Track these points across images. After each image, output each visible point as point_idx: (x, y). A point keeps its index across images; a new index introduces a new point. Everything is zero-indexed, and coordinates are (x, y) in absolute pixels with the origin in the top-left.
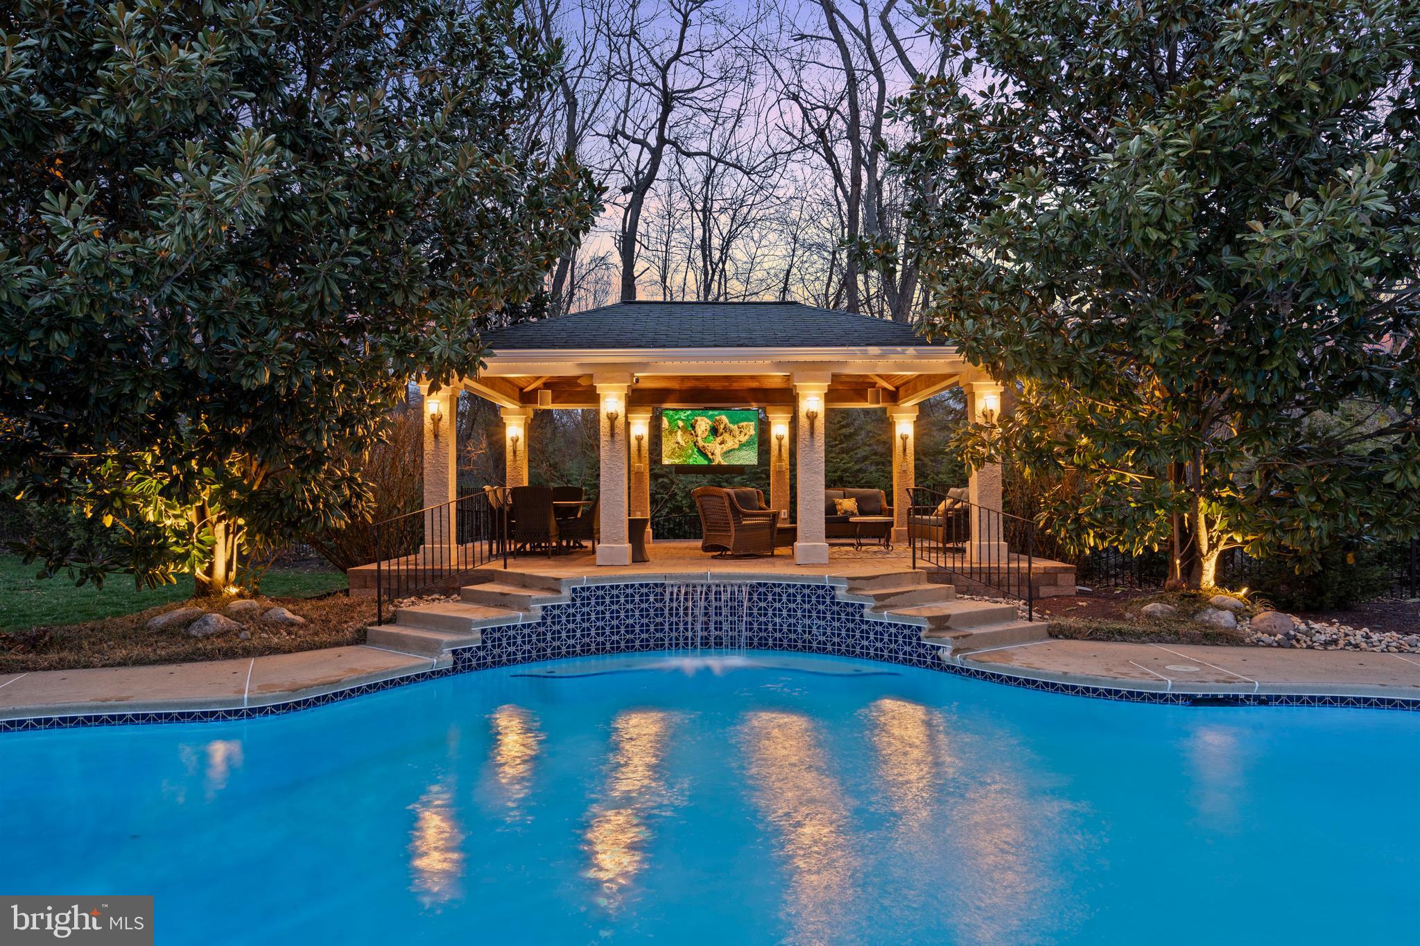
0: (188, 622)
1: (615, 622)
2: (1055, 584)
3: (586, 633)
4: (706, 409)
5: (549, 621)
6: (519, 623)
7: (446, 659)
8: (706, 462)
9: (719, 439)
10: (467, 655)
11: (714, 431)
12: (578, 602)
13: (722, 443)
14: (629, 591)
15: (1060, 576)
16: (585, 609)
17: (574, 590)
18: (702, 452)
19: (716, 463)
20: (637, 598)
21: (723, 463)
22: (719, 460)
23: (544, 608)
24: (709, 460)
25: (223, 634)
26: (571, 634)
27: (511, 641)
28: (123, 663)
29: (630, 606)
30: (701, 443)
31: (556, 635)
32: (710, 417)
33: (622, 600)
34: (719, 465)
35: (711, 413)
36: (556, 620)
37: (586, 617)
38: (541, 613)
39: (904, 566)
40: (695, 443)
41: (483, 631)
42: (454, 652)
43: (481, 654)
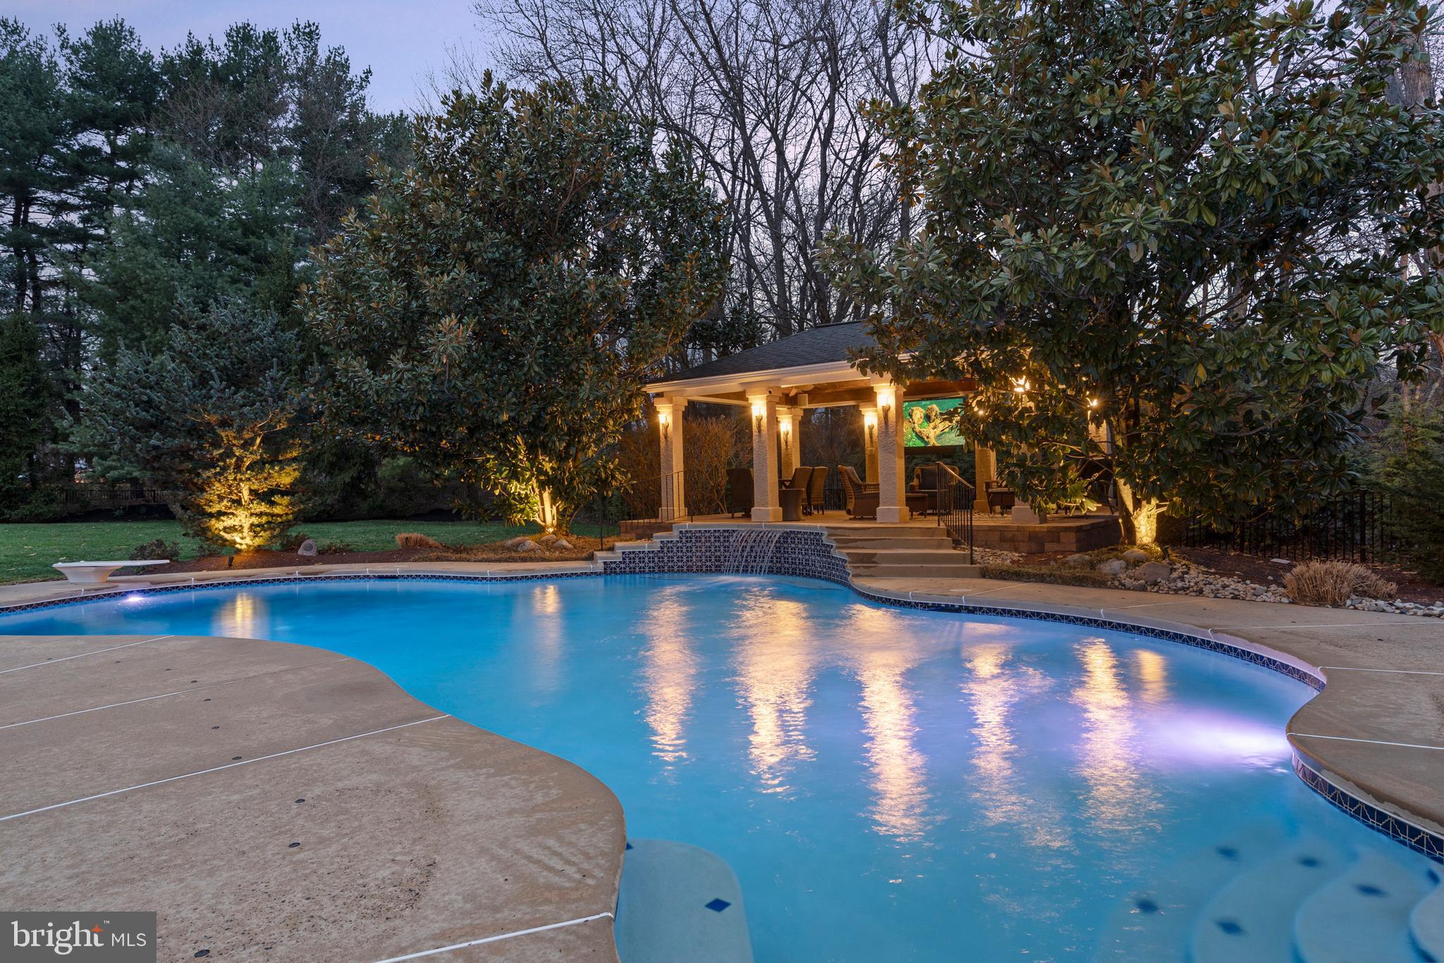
0: (518, 545)
1: (708, 554)
2: (1058, 541)
3: (689, 559)
4: (923, 399)
5: (665, 550)
6: (646, 550)
7: (599, 566)
8: (923, 445)
9: (932, 425)
10: (614, 566)
11: (928, 418)
12: (684, 540)
13: (934, 428)
14: (717, 534)
15: (1062, 534)
16: (689, 544)
17: (681, 532)
18: (919, 436)
19: (931, 445)
20: (722, 539)
21: (937, 444)
22: (933, 442)
23: (662, 542)
24: (926, 442)
25: (533, 550)
26: (680, 559)
27: (642, 560)
28: (481, 561)
29: (717, 544)
30: (918, 429)
31: (671, 559)
32: (923, 407)
33: (712, 539)
34: (934, 447)
35: (924, 403)
36: (670, 550)
37: (689, 549)
38: (659, 545)
39: (935, 525)
40: (913, 429)
41: (623, 553)
42: (605, 563)
43: (623, 566)
